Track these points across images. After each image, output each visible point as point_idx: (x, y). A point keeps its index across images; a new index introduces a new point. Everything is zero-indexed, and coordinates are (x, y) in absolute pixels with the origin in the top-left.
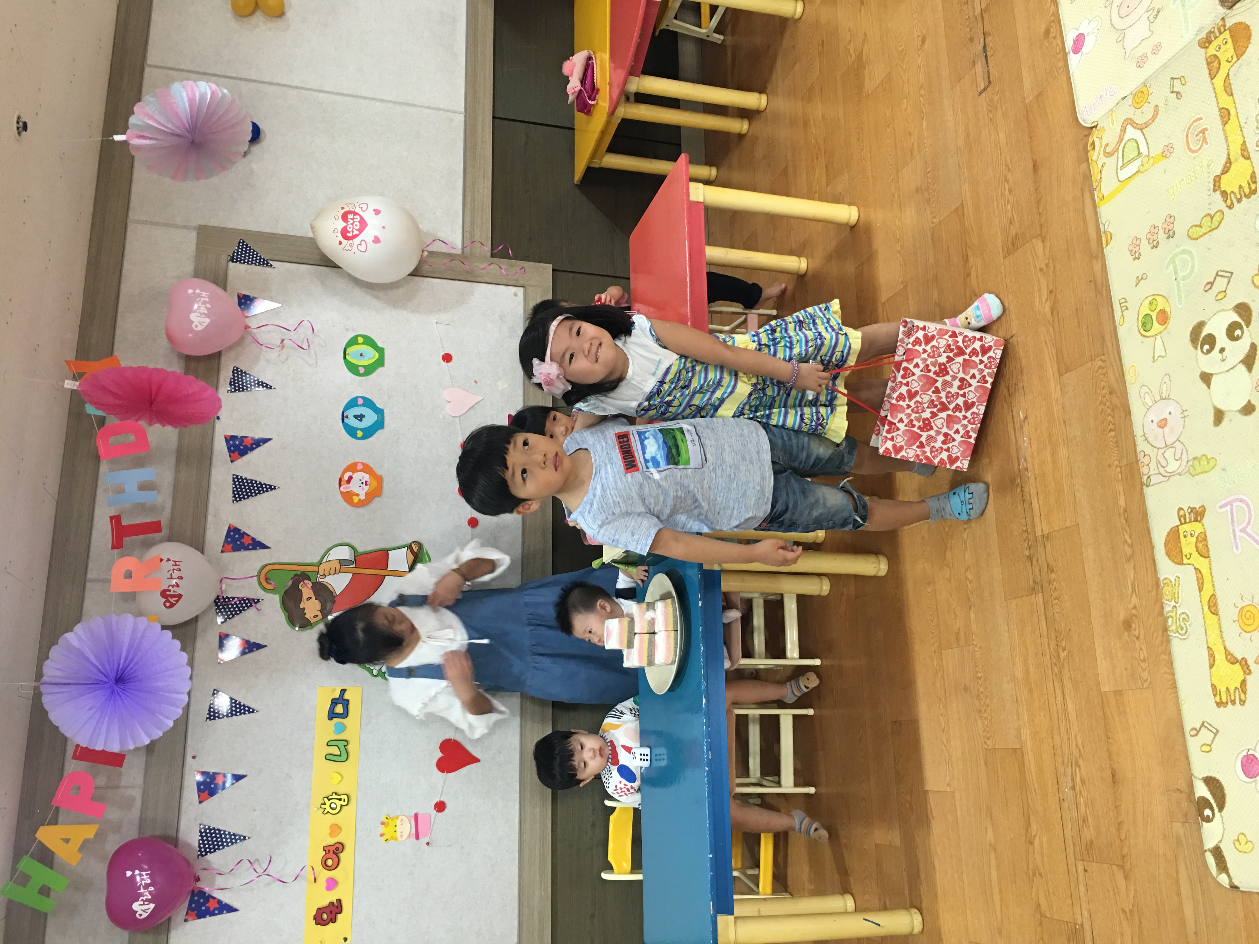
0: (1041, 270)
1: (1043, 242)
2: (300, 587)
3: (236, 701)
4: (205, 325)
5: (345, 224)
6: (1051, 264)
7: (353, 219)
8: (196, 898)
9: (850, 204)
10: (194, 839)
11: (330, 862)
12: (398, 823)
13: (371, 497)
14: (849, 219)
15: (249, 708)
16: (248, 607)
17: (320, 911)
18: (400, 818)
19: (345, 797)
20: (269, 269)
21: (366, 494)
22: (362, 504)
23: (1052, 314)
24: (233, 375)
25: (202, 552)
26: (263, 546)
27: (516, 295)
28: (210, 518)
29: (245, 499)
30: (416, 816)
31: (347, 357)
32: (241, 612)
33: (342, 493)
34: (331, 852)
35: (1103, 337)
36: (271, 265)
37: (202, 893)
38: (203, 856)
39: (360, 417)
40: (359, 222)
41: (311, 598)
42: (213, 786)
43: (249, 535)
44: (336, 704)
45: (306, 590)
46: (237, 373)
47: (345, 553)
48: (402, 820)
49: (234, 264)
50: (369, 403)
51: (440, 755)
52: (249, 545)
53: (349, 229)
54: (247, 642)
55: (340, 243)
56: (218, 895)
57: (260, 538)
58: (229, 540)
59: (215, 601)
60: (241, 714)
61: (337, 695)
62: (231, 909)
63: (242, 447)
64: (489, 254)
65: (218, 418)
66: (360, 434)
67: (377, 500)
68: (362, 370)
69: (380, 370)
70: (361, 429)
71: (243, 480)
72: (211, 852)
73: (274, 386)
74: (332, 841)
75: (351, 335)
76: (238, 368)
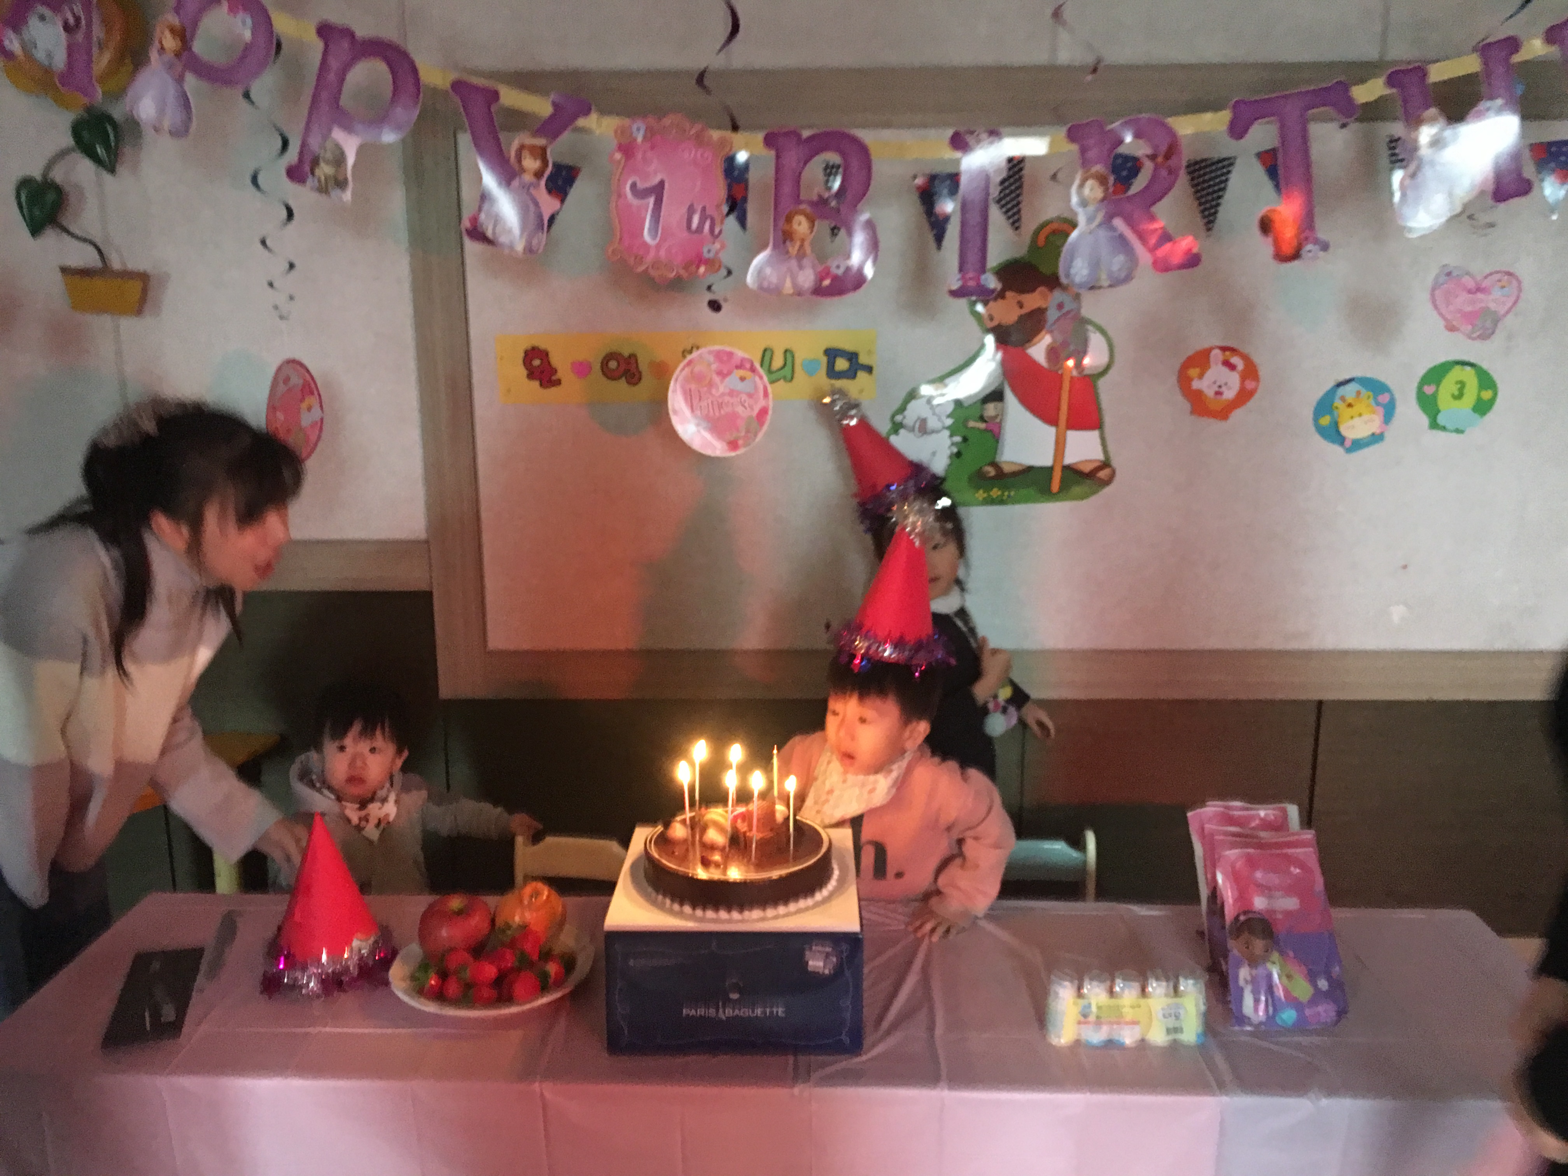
2: (1040, 289)
8: (564, 173)
11: (613, 365)
13: (1194, 397)
16: (1005, 209)
17: (544, 355)
21: (1201, 392)
22: (1184, 384)
33: (1208, 350)
34: (628, 366)
37: (570, 181)
41: (1021, 307)
44: (850, 360)
45: (1034, 300)
47: (1095, 359)
61: (863, 359)
71: (1225, 174)
74: (643, 366)
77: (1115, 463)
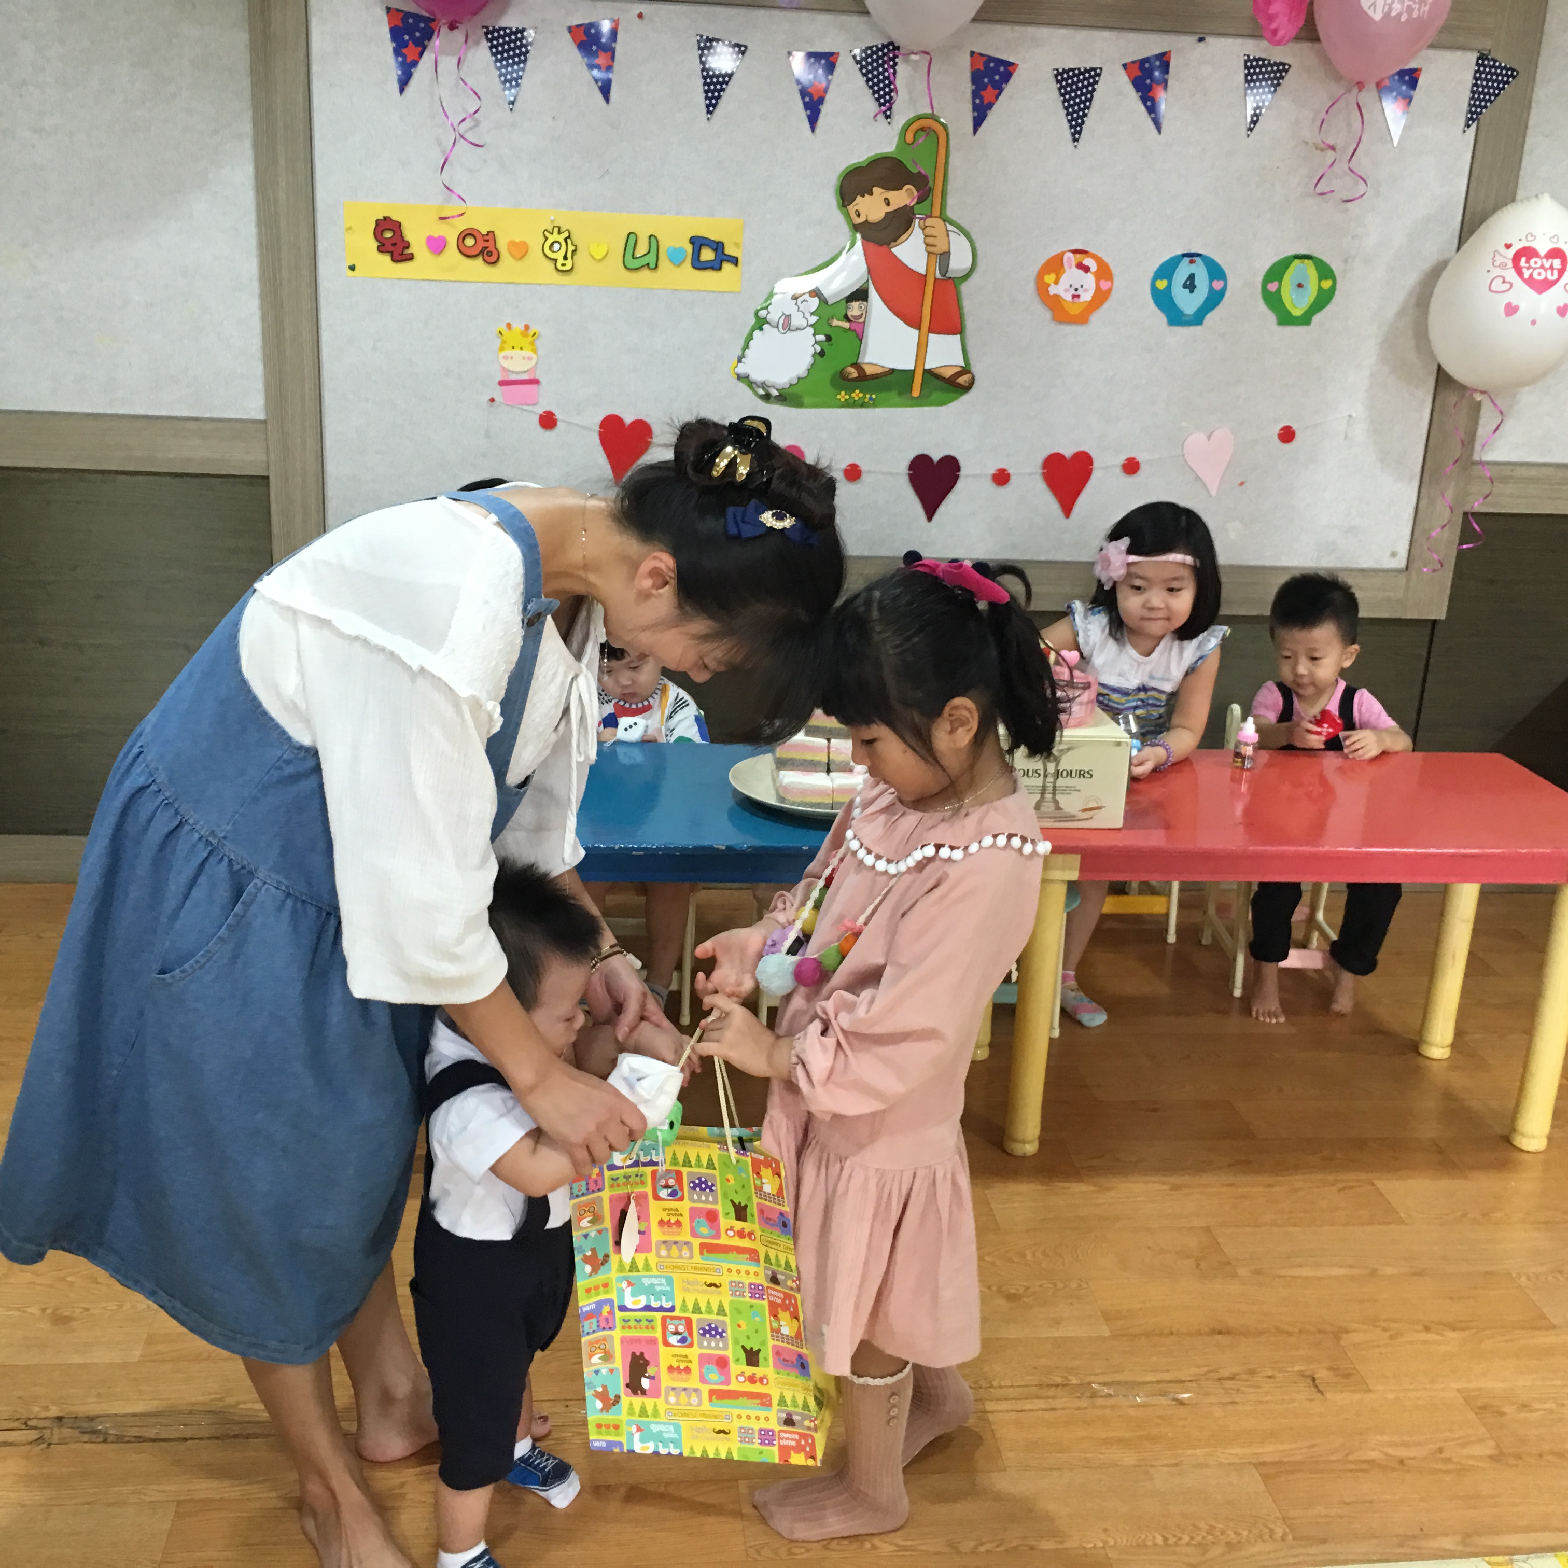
0: (1441, 1450)
1: (1490, 1457)
2: (907, 187)
3: (727, 83)
4: (1370, 12)
5: (1542, 253)
6: (1450, 1467)
7: (1552, 268)
8: (422, 25)
9: (1550, 1138)
10: (510, 21)
11: (470, 242)
12: (527, 353)
13: (1053, 304)
14: (1523, 1135)
15: (714, 106)
16: (878, 100)
17: (396, 227)
18: (534, 356)
19: (568, 267)
20: (1462, 121)
21: (1057, 297)
22: (1042, 289)
23: (1364, 1462)
24: (1276, 64)
25: (974, 20)
26: (978, 123)
27: (1394, 555)
28: (1031, 30)
29: (1060, 89)
30: (535, 382)
31: (1297, 262)
32: (871, 87)
33: (1063, 254)
34: (486, 244)
35: (1324, 1541)
36: (1469, 126)
37: (428, 35)
38: (486, 34)
39: (1190, 284)
40: (1546, 279)
41: (888, 204)
42: (594, 48)
43: (997, 97)
44: (715, 250)
45: (902, 197)
46: (1278, 71)
47: (960, 261)
48: (530, 359)
49: (1475, 61)
50: (1214, 299)
51: (628, 419)
52: (981, 98)
53: (1532, 261)
54: (821, 100)
55: (1508, 246)
56: (427, 59)
57: (992, 117)
58: (992, 65)
59: (892, 43)
60: (706, 92)
61: (730, 250)
62: (404, 83)
63: (1148, 81)
64: (1468, 509)
65: (1201, 40)
66: (1162, 284)
67: (1047, 314)
68: (1272, 287)
69: (1271, 317)
70: (1169, 287)
71: (1092, 85)
72: (491, 48)
73: (1253, 135)
74: (502, 245)
75: (1336, 266)
76: (1287, 71)
77: (976, 369)
